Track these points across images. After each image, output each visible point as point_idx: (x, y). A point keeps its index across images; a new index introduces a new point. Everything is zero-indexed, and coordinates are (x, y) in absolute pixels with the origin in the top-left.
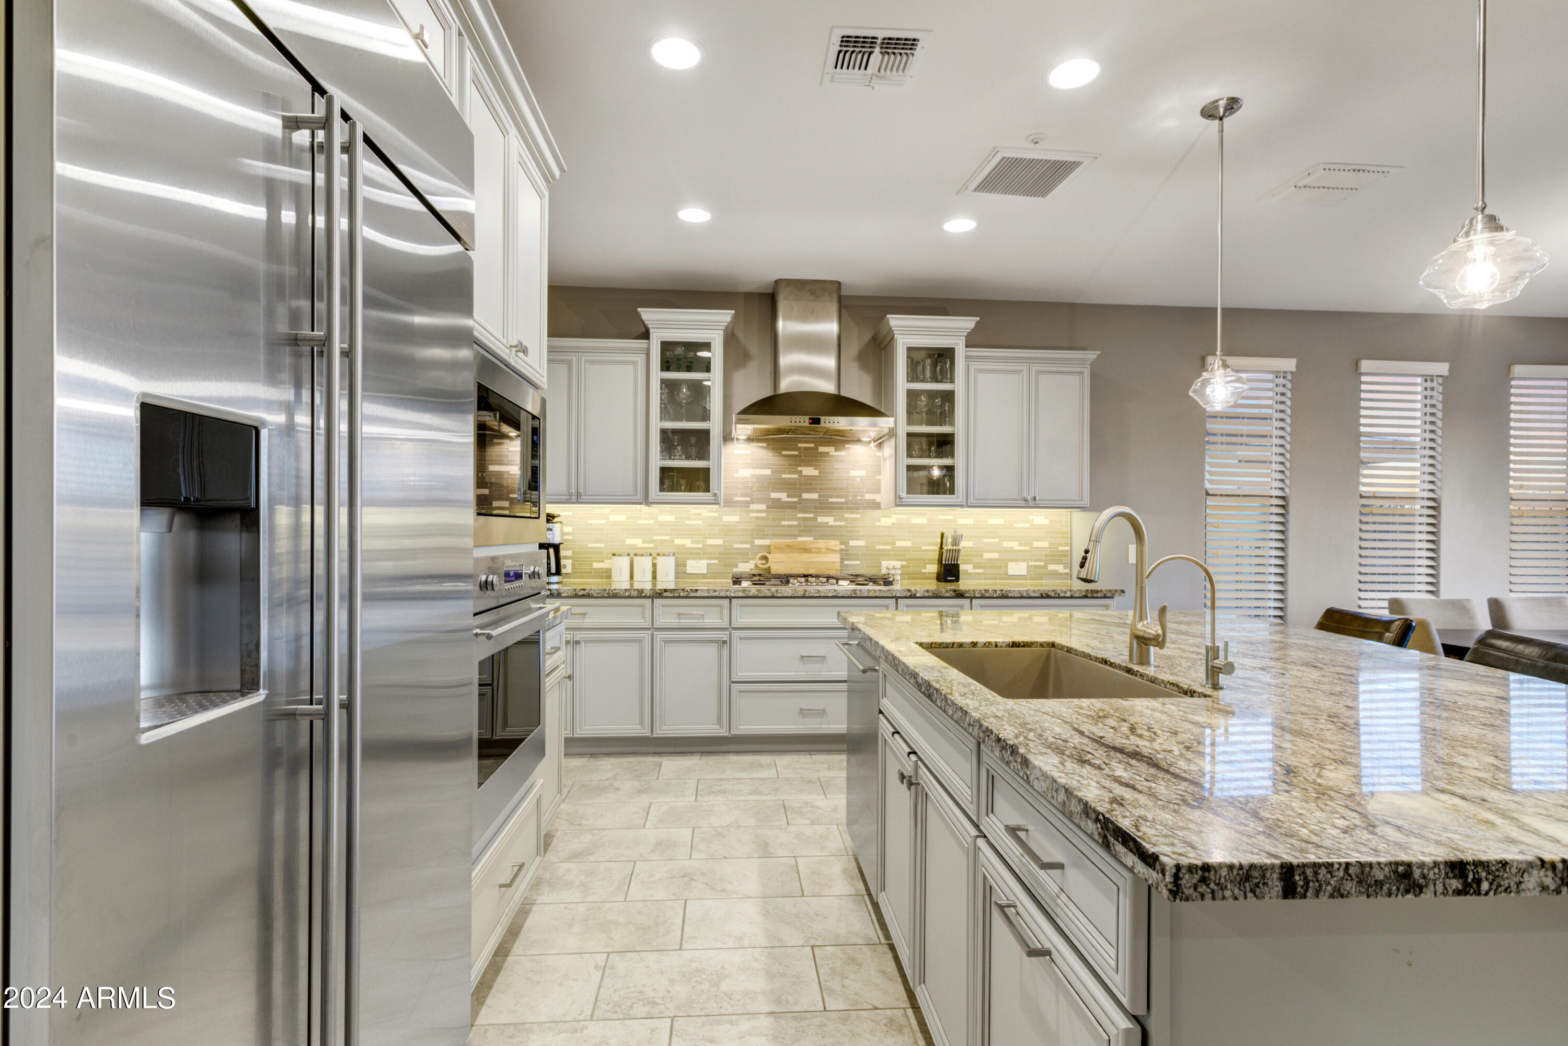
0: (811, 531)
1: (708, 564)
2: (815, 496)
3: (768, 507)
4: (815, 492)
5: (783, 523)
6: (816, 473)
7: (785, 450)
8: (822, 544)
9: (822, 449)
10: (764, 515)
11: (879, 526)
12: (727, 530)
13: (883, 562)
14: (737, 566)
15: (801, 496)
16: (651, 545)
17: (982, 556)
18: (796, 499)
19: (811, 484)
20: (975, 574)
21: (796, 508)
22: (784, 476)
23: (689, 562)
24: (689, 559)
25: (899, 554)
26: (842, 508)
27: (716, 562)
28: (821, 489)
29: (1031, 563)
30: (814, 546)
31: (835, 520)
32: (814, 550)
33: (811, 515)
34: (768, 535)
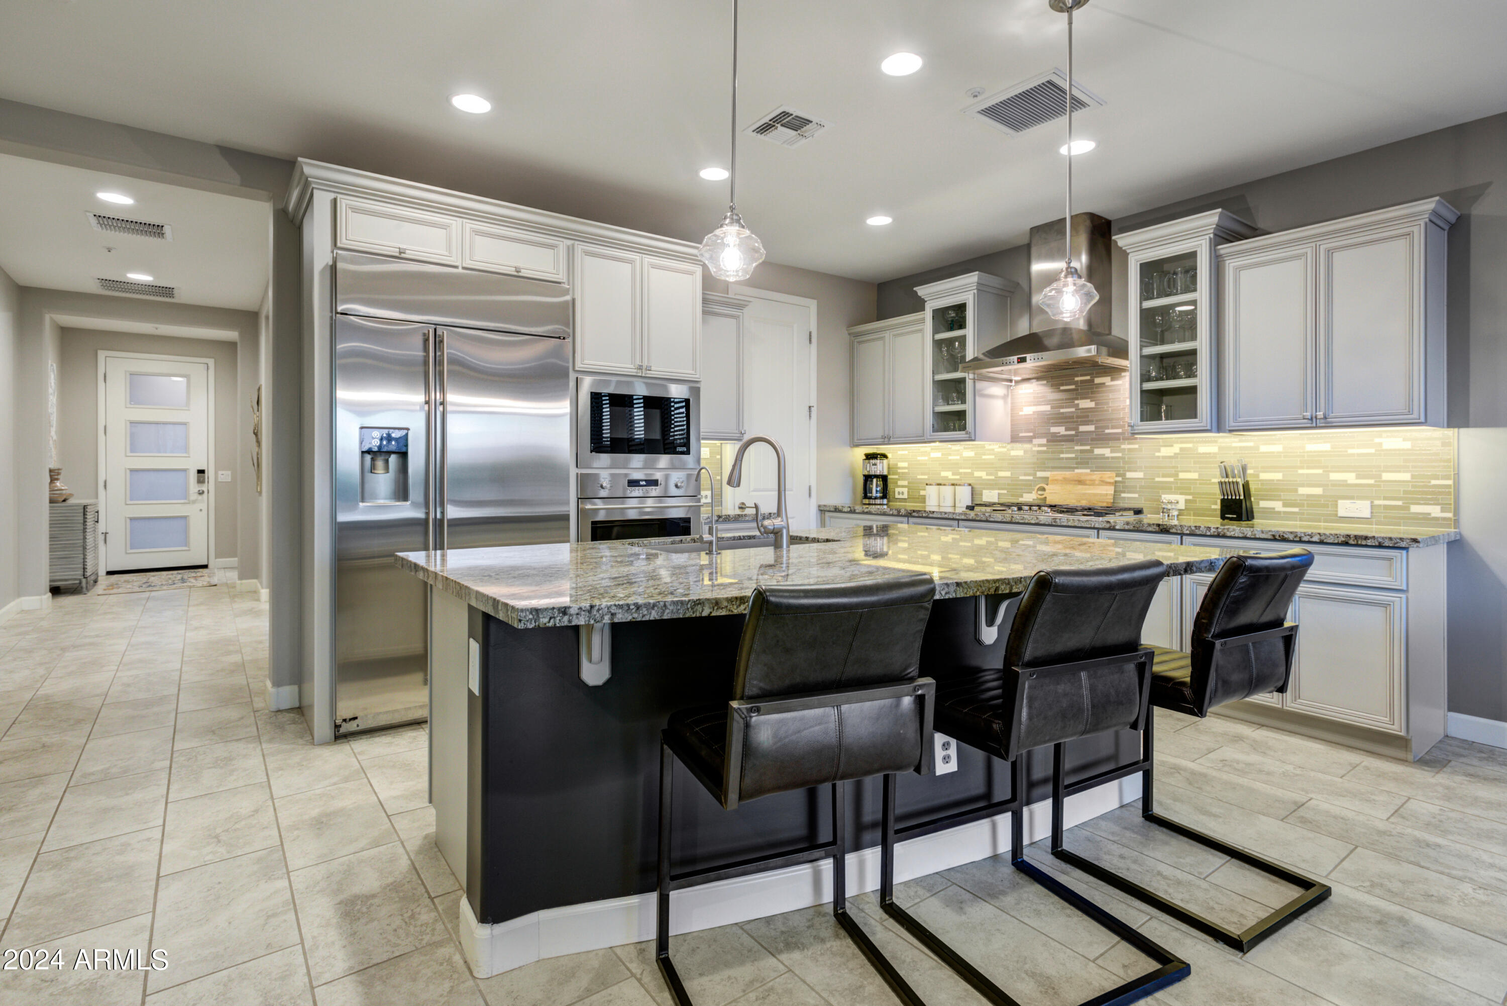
0: (1088, 463)
1: (999, 494)
2: (1091, 428)
3: (1048, 441)
4: (1092, 424)
5: (1062, 456)
6: (1092, 405)
7: (1063, 385)
8: (1097, 476)
9: (1098, 380)
10: (1045, 449)
11: (1158, 457)
12: (1013, 464)
13: (1163, 496)
14: (1022, 496)
15: (1078, 429)
16: (958, 477)
17: (1296, 491)
18: (1073, 433)
19: (1088, 416)
20: (1285, 513)
21: (1073, 441)
22: (1062, 410)
23: (984, 491)
24: (984, 489)
25: (1183, 487)
26: (1119, 439)
27: (1005, 492)
28: (1097, 421)
29: (1377, 502)
30: (1089, 478)
31: (1112, 452)
32: (1088, 482)
33: (1088, 448)
34: (1049, 467)
